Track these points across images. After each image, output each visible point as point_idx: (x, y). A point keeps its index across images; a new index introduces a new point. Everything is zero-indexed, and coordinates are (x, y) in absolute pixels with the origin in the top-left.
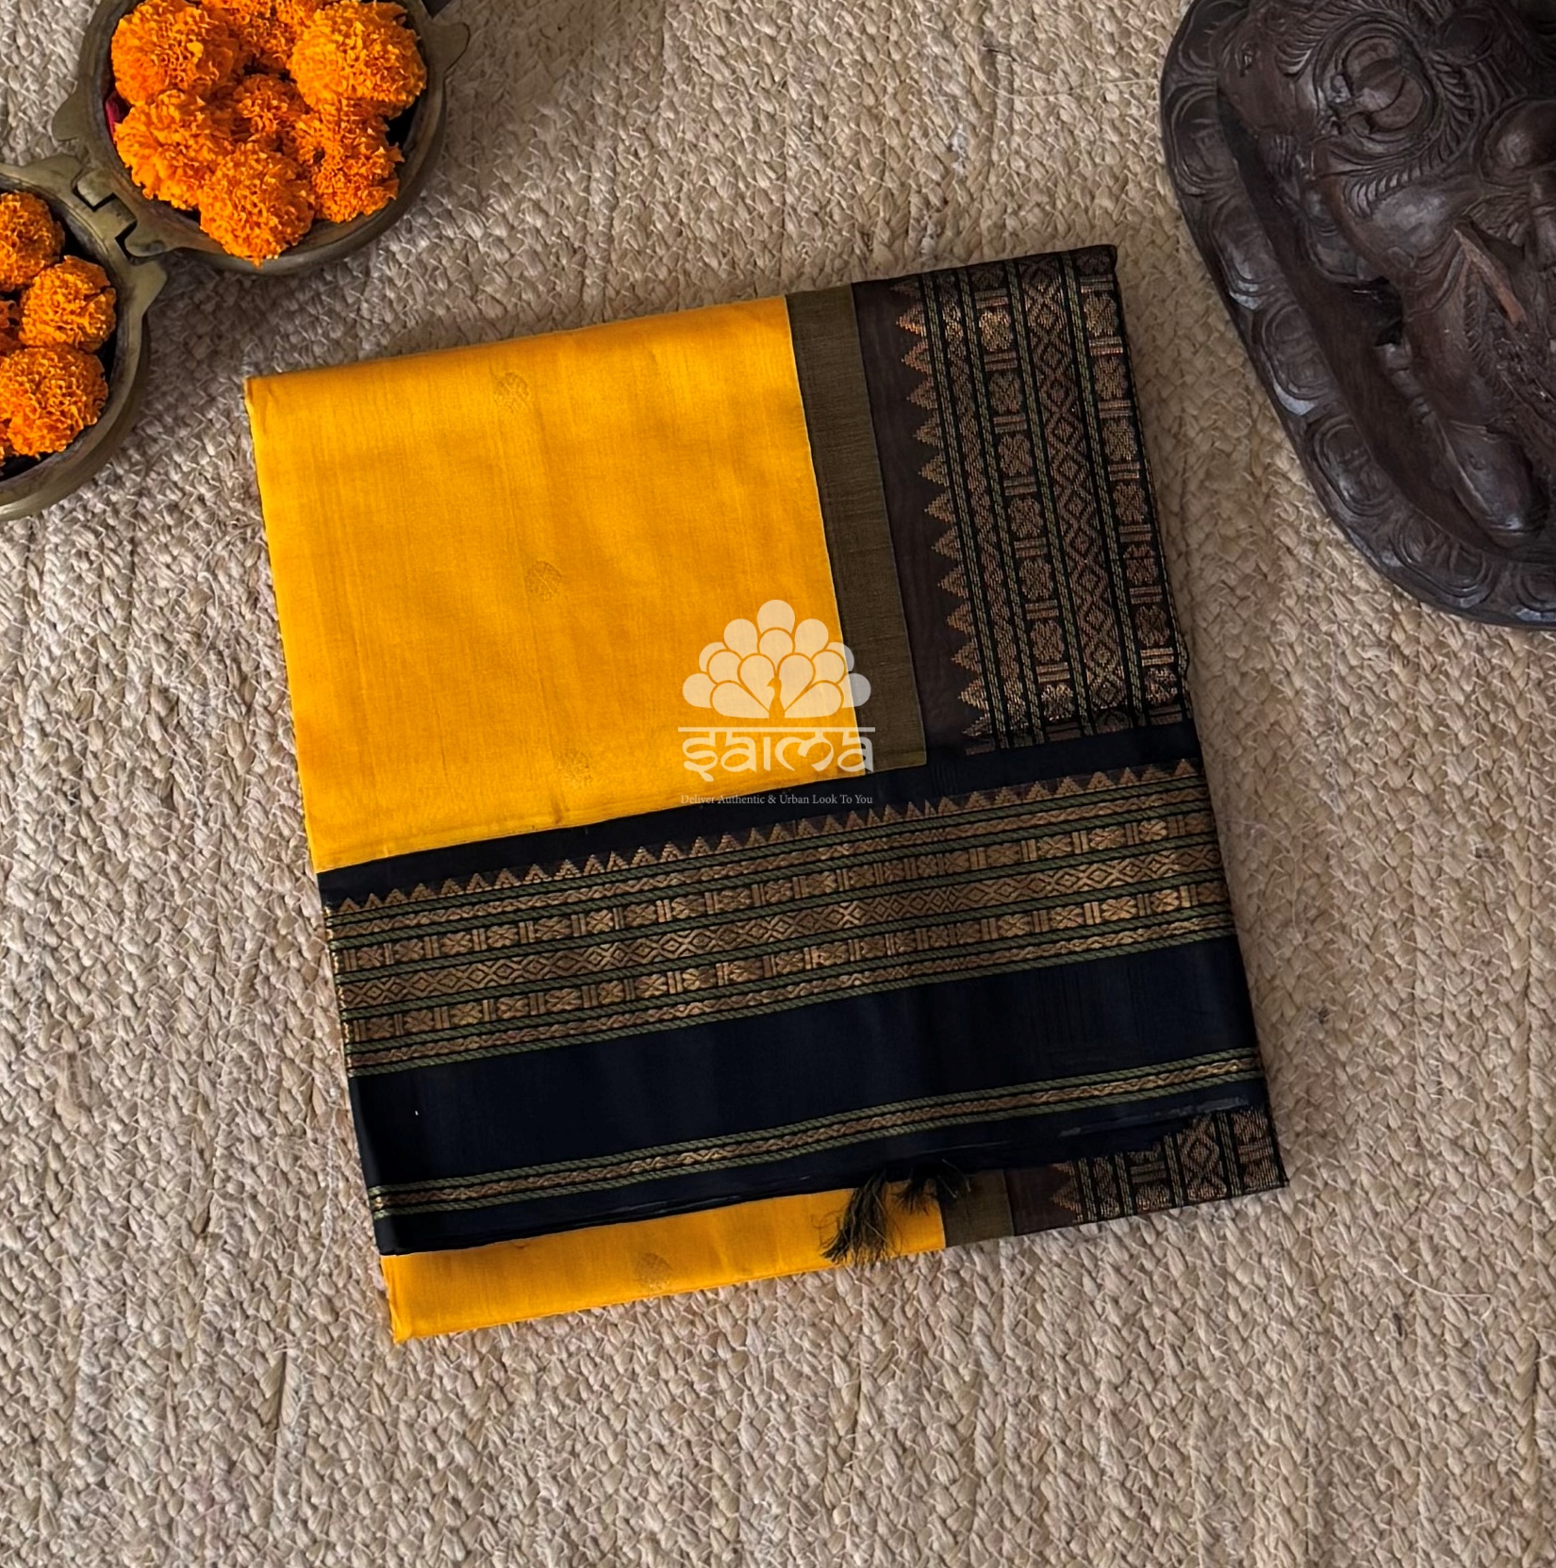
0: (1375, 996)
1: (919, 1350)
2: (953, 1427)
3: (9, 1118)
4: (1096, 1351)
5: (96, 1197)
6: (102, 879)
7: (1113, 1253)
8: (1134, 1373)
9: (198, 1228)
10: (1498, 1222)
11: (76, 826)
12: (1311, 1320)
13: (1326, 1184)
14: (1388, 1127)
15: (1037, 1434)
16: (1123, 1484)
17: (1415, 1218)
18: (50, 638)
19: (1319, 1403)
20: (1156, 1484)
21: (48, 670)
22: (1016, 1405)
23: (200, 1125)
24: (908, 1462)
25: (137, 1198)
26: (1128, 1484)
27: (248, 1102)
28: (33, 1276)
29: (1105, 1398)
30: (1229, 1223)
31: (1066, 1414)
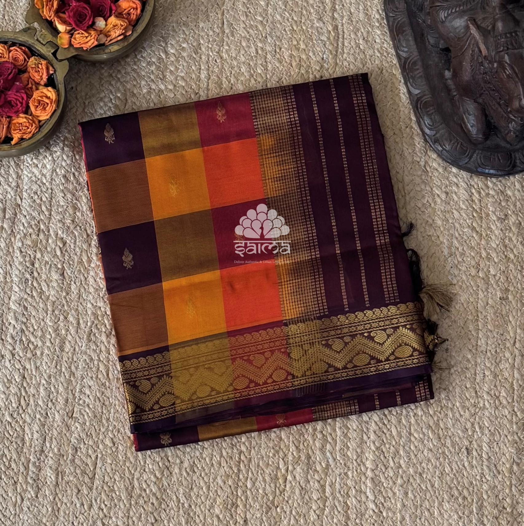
0: (465, 344)
1: (309, 457)
2: (319, 482)
3: (9, 378)
4: (367, 458)
5: (37, 405)
6: (41, 300)
7: (373, 427)
8: (379, 466)
9: (70, 415)
10: (501, 418)
11: (32, 282)
12: (438, 449)
13: (445, 405)
14: (466, 387)
15: (347, 485)
16: (374, 501)
17: (474, 417)
18: (24, 221)
19: (440, 476)
20: (385, 501)
21: (23, 231)
22: (340, 475)
23: (72, 382)
24: (303, 493)
25: (50, 404)
26: (376, 501)
27: (87, 374)
28: (16, 430)
29: (369, 473)
30: (412, 417)
31: (356, 478)
